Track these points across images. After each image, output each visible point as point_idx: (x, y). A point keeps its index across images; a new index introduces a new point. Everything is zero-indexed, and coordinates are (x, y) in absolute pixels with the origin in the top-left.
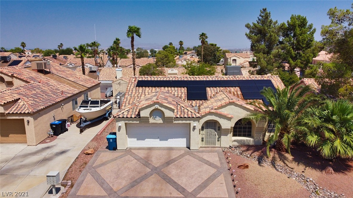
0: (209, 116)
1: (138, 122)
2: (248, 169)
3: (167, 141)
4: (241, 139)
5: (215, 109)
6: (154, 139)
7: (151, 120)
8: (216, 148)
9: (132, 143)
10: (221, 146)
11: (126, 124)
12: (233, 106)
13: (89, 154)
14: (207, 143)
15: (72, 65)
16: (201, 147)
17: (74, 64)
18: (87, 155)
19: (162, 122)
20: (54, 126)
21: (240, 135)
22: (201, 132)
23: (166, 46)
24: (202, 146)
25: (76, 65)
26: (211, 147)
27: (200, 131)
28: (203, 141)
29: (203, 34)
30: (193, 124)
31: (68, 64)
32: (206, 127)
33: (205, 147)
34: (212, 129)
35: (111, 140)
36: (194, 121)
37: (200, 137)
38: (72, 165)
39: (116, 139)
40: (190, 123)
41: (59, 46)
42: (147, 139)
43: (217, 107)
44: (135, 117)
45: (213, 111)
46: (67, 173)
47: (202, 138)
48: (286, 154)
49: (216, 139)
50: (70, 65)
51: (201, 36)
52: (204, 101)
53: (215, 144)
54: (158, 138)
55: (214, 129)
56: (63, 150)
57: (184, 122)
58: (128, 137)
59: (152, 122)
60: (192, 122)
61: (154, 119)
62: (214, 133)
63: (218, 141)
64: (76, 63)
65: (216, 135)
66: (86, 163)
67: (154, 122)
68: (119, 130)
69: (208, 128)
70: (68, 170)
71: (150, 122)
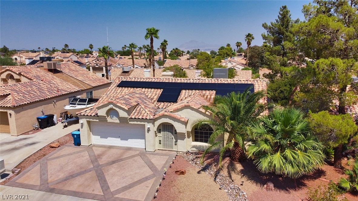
0: (164, 118)
1: (98, 121)
2: (183, 175)
3: (127, 141)
4: (200, 145)
5: (171, 112)
6: (115, 138)
7: (109, 120)
8: (173, 152)
9: (96, 140)
10: (179, 151)
11: (87, 121)
12: (189, 110)
13: (53, 147)
14: (164, 145)
15: (120, 65)
16: (158, 150)
17: (121, 64)
18: (51, 148)
19: (119, 122)
20: (40, 120)
21: (201, 141)
22: (158, 134)
23: (222, 47)
24: (160, 149)
25: (123, 66)
26: (168, 151)
27: (156, 134)
28: (161, 144)
29: (249, 34)
30: (148, 125)
31: (116, 64)
32: (163, 129)
33: (162, 150)
34: (169, 132)
35: (75, 136)
36: (148, 123)
37: (157, 139)
38: (31, 156)
39: (79, 135)
40: (145, 125)
41: (123, 47)
42: (109, 138)
43: (172, 110)
44: (94, 116)
45: (166, 114)
46: (23, 162)
47: (159, 140)
48: (238, 164)
49: (173, 143)
50: (118, 65)
51: (246, 37)
52: (172, 103)
53: (172, 147)
54: (119, 137)
55: (171, 132)
56: (35, 142)
57: (139, 123)
58: (92, 134)
59: (110, 122)
60: (146, 123)
61: (112, 119)
62: (171, 136)
63: (175, 145)
64: (124, 64)
65: (173, 139)
66: (45, 155)
67: (111, 121)
68: (82, 127)
69: (165, 131)
70: (25, 159)
71: (108, 121)
